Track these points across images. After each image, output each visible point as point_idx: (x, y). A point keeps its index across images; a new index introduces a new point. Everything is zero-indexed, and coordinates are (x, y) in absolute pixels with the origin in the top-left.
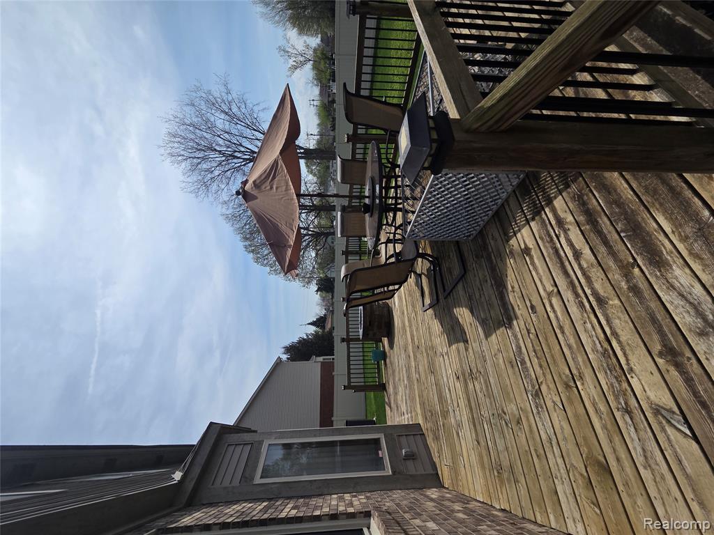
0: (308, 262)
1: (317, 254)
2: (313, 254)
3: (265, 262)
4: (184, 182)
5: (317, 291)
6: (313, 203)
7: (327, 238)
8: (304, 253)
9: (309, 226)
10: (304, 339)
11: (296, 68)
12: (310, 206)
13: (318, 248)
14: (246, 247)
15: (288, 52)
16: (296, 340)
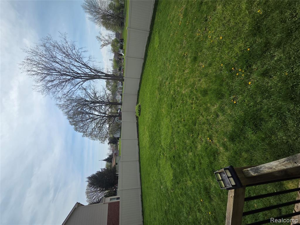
0: (104, 130)
1: (109, 126)
2: (108, 126)
3: (81, 130)
4: (35, 86)
5: (109, 143)
6: (108, 101)
7: (115, 118)
8: (102, 125)
9: (106, 112)
10: (100, 172)
11: (104, 45)
12: (107, 102)
13: (110, 123)
14: (70, 122)
15: (101, 39)
16: (95, 173)
